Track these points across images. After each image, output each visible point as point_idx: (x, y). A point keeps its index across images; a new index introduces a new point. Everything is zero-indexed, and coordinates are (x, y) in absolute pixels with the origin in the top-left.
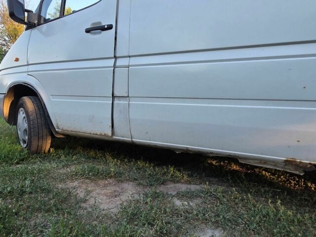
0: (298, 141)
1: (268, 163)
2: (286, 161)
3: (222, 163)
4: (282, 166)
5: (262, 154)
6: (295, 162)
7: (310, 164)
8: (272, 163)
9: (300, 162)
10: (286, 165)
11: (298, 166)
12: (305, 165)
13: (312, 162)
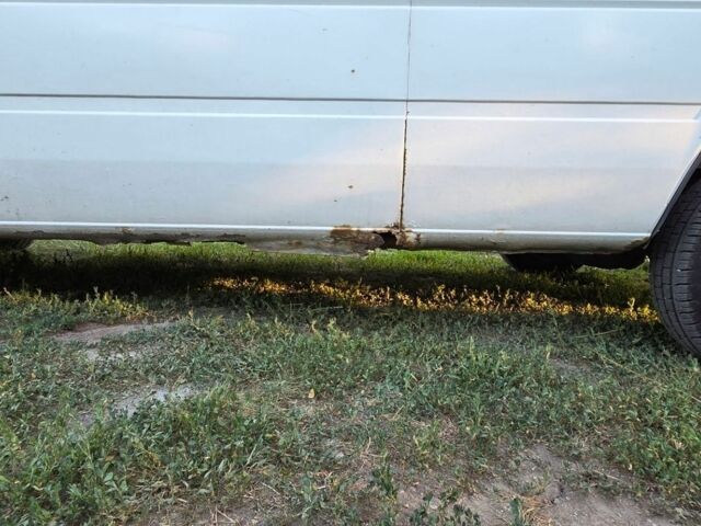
0: (351, 187)
1: (304, 242)
2: (335, 233)
3: (246, 283)
4: (329, 245)
5: (289, 224)
6: (350, 232)
7: (375, 232)
8: (312, 243)
9: (359, 232)
10: (336, 242)
11: (356, 242)
12: (366, 237)
13: (378, 229)
